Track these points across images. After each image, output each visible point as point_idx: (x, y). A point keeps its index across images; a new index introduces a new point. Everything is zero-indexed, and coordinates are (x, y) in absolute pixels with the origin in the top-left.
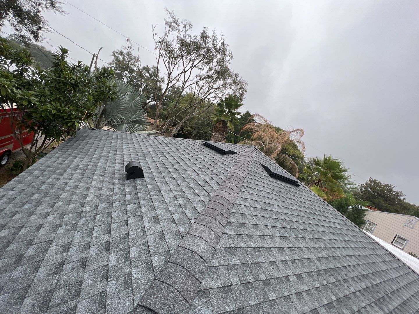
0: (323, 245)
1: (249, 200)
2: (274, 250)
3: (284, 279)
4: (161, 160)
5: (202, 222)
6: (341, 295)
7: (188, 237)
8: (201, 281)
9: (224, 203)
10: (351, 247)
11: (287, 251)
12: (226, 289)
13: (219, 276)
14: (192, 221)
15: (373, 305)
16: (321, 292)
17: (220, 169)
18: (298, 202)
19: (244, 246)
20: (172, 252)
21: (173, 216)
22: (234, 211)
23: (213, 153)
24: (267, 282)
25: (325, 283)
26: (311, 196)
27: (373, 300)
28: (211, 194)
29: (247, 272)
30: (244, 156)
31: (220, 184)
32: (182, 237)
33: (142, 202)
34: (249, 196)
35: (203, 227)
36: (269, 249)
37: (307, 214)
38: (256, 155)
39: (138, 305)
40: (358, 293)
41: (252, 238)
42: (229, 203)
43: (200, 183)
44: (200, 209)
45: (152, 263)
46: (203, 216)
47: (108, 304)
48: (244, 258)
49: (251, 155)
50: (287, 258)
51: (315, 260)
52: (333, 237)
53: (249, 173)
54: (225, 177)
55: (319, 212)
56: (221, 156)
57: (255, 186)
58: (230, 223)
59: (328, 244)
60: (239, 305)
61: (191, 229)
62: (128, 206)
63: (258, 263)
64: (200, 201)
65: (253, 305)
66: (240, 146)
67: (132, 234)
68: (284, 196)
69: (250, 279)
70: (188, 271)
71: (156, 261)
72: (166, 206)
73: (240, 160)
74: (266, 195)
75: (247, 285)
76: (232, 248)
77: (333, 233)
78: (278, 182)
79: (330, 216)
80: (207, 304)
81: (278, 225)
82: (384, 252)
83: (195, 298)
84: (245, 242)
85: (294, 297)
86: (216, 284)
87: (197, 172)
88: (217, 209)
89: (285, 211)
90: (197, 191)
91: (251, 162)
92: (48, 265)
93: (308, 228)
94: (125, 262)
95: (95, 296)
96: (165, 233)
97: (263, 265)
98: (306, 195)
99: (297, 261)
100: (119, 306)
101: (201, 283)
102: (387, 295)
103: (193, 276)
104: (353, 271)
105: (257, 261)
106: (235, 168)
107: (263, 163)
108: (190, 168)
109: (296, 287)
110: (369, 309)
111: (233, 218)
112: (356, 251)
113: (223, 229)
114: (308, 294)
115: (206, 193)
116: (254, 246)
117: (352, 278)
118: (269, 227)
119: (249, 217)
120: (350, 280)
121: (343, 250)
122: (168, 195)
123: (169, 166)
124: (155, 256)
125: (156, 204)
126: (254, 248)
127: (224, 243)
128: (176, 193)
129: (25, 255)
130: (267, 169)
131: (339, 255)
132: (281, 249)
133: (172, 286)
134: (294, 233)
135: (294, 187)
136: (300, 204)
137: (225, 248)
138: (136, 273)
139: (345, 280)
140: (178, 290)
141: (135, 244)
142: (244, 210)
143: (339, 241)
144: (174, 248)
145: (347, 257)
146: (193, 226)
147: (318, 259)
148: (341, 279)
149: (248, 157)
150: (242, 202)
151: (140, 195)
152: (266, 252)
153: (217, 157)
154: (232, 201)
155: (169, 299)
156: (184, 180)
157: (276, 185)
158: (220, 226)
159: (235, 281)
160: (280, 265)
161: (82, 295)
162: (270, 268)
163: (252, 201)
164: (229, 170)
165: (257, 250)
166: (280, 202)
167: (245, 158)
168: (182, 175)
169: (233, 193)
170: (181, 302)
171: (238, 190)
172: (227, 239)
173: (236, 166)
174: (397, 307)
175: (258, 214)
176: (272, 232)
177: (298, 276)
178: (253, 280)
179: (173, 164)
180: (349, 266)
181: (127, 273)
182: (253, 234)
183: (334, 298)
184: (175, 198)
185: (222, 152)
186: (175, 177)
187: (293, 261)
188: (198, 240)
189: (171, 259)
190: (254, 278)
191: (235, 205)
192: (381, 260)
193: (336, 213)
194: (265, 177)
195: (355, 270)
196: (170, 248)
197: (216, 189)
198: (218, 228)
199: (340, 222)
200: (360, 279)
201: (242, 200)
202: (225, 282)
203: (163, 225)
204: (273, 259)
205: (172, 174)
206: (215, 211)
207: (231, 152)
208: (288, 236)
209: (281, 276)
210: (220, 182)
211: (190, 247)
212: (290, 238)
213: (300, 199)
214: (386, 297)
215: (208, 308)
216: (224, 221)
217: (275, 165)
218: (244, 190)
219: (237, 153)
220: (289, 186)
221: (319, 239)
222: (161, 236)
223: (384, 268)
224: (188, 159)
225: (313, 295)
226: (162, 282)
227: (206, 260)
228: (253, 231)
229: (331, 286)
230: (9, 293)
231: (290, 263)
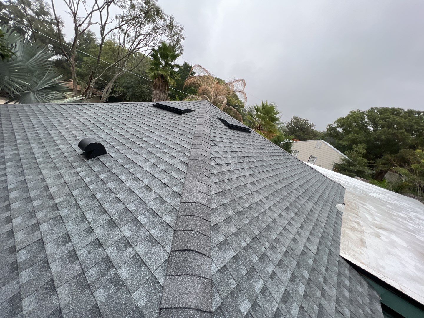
0: (275, 174)
1: (220, 152)
2: (248, 185)
3: (259, 202)
4: (115, 132)
5: (192, 179)
6: (291, 201)
7: (185, 194)
8: (210, 220)
9: (203, 159)
10: (291, 170)
11: (256, 183)
12: (228, 220)
13: (220, 213)
14: (183, 181)
15: (307, 201)
16: (281, 203)
17: (184, 129)
18: (253, 145)
19: (228, 188)
20: (178, 209)
21: (162, 181)
22: (212, 164)
23: (169, 115)
24: (250, 207)
25: (282, 197)
26: (260, 139)
27: (307, 198)
28: (188, 154)
29: (237, 205)
30: (202, 113)
31: (191, 143)
32: (180, 195)
33: (122, 178)
34: (219, 149)
35: (194, 182)
36: (245, 185)
37: (261, 153)
38: (212, 110)
39: (172, 251)
40: (299, 197)
41: (232, 180)
42: (207, 158)
43: (171, 146)
44: (184, 168)
45: (164, 221)
46: (190, 174)
47: (146, 261)
48: (232, 196)
49: (207, 110)
50: (257, 188)
51: (273, 184)
52: (280, 166)
53: (212, 128)
54: (193, 136)
55: (268, 150)
56: (179, 116)
57: (220, 139)
58: (213, 174)
59: (278, 172)
60: (239, 227)
61: (185, 187)
62: (108, 184)
63: (241, 197)
64: (180, 162)
65: (247, 224)
66: (193, 103)
67: (131, 207)
68: (242, 143)
69: (240, 209)
70: (199, 217)
71: (168, 219)
72: (150, 175)
73: (200, 117)
74: (230, 145)
75: (239, 213)
76: (221, 192)
77: (279, 163)
78: (236, 132)
79: (276, 151)
80: (220, 233)
81: (245, 166)
82: (308, 168)
83: (211, 232)
84: (228, 185)
85: (268, 211)
86: (220, 219)
87: (163, 136)
88: (199, 165)
89: (247, 154)
90: (173, 155)
91: (209, 117)
92: (56, 259)
93: (265, 164)
94: (139, 229)
95: (129, 261)
96: (163, 197)
97: (244, 197)
98: (256, 138)
99: (264, 188)
100: (156, 258)
101: (210, 222)
102: (313, 193)
103: (203, 219)
104: (295, 185)
105: (240, 196)
106: (198, 126)
107: (219, 117)
108: (154, 134)
109: (268, 205)
110: (306, 204)
111: (214, 170)
112: (294, 171)
113: (210, 180)
114: (275, 207)
115: (183, 154)
116: (235, 186)
117: (295, 189)
118: (240, 170)
119: (225, 166)
120: (294, 191)
121: (287, 173)
122: (145, 164)
123: (128, 135)
124: (165, 216)
125: (138, 176)
126: (235, 188)
127: (215, 190)
128: (152, 161)
129: (18, 261)
130: (224, 122)
131: (286, 177)
132: (252, 183)
133: (192, 230)
134: (257, 169)
135: (247, 134)
136: (255, 147)
137: (217, 193)
138: (156, 233)
139: (292, 192)
140: (198, 232)
141: (139, 213)
142: (219, 161)
143: (284, 168)
144: (178, 206)
145: (290, 177)
146: (185, 184)
147: (275, 183)
148: (290, 192)
149: (205, 113)
150: (215, 155)
151: (115, 171)
152: (244, 188)
153: (176, 118)
154: (208, 156)
155: (194, 239)
156: (154, 146)
157: (235, 135)
158: (207, 178)
159: (231, 213)
160: (254, 194)
161: (116, 265)
162: (249, 198)
163: (222, 152)
164: (194, 128)
165: (238, 188)
166: (242, 148)
167: (203, 115)
168: (150, 143)
169: (206, 149)
170: (203, 238)
171: (209, 146)
172: (215, 186)
173: (199, 123)
174: (318, 199)
175: (230, 162)
176: (243, 173)
177: (267, 198)
178: (242, 209)
179: (132, 133)
180: (292, 182)
181: (147, 236)
182: (232, 178)
183: (288, 204)
184: (154, 165)
185: (179, 112)
186: (142, 145)
187: (261, 189)
188: (195, 194)
189: (180, 214)
190: (242, 207)
191: (211, 159)
192: (308, 174)
193: (278, 149)
194: (225, 130)
195: (296, 184)
196: (174, 207)
197: (190, 148)
198: (206, 180)
199: (282, 154)
200: (299, 189)
201: (215, 153)
202: (226, 216)
203: (156, 191)
204: (249, 192)
205: (138, 143)
206: (198, 167)
207: (188, 111)
208: (254, 173)
209: (257, 201)
210: (191, 141)
211: (191, 200)
212: (255, 174)
213: (254, 143)
214: (313, 195)
215: (221, 235)
216: (208, 173)
217: (228, 117)
218: (213, 145)
219: (193, 110)
220: (243, 133)
221: (272, 170)
222: (161, 199)
223: (309, 178)
224: (146, 125)
225: (277, 206)
226: (183, 231)
227: (207, 205)
228: (231, 176)
229: (285, 197)
230: (32, 294)
231: (260, 191)
